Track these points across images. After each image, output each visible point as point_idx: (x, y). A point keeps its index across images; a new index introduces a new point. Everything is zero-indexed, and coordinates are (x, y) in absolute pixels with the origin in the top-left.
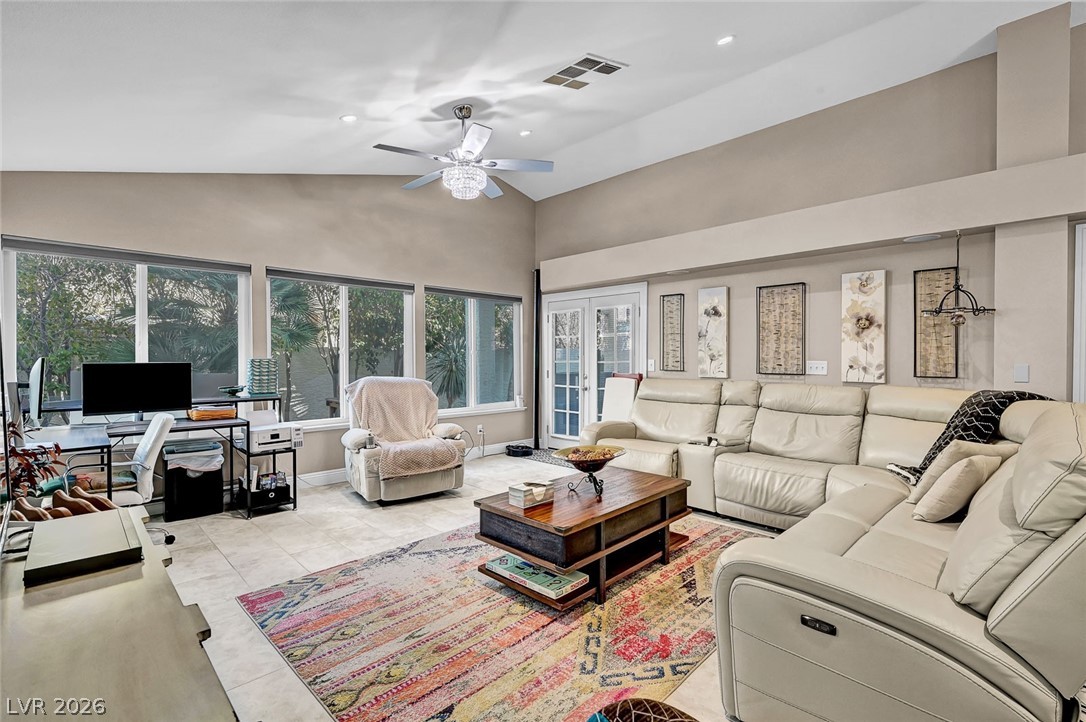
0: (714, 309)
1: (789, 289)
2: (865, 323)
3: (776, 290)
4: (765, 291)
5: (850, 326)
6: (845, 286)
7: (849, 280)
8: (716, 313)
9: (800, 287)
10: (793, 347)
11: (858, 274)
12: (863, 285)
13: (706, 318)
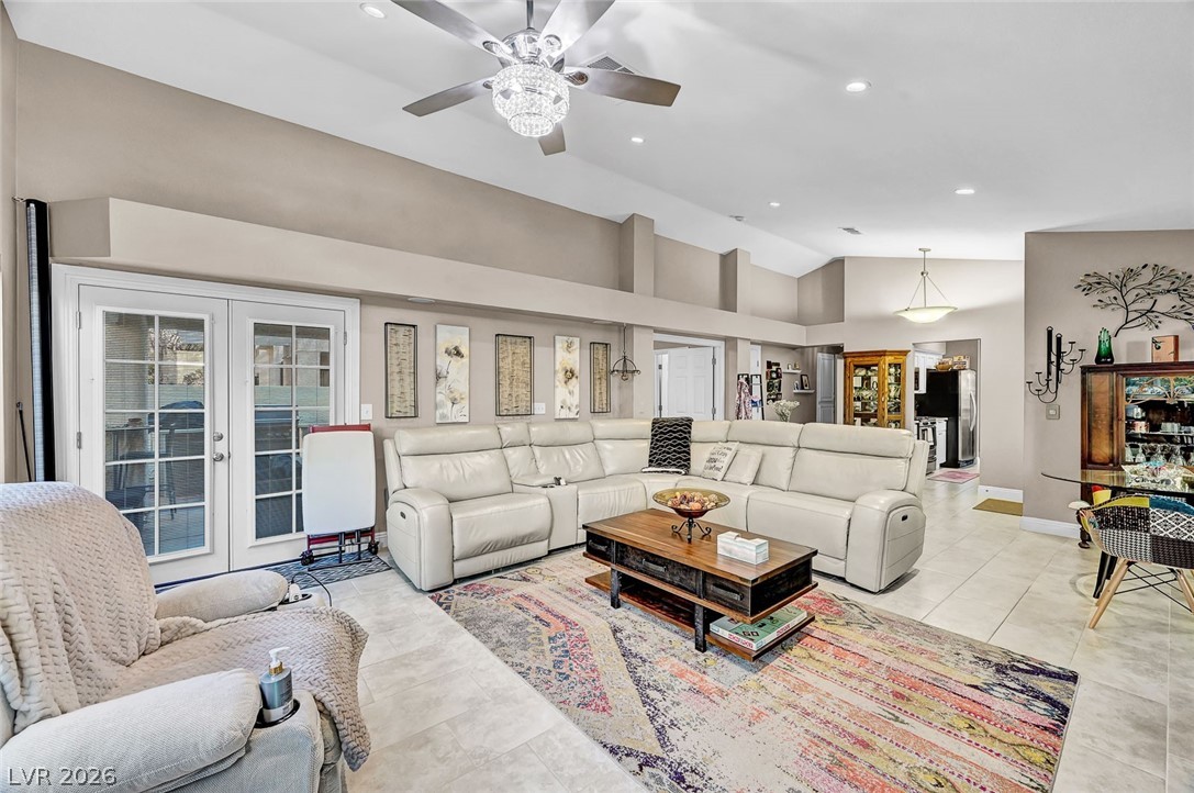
0: (456, 348)
1: (519, 340)
2: (570, 374)
3: (509, 339)
4: (500, 338)
5: (561, 376)
6: (558, 345)
7: (561, 342)
8: (458, 354)
9: (528, 340)
10: (523, 391)
11: (565, 338)
12: (569, 346)
13: (448, 358)
